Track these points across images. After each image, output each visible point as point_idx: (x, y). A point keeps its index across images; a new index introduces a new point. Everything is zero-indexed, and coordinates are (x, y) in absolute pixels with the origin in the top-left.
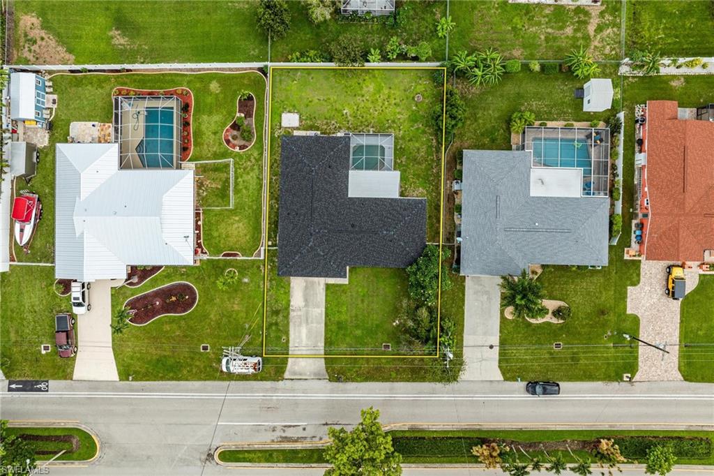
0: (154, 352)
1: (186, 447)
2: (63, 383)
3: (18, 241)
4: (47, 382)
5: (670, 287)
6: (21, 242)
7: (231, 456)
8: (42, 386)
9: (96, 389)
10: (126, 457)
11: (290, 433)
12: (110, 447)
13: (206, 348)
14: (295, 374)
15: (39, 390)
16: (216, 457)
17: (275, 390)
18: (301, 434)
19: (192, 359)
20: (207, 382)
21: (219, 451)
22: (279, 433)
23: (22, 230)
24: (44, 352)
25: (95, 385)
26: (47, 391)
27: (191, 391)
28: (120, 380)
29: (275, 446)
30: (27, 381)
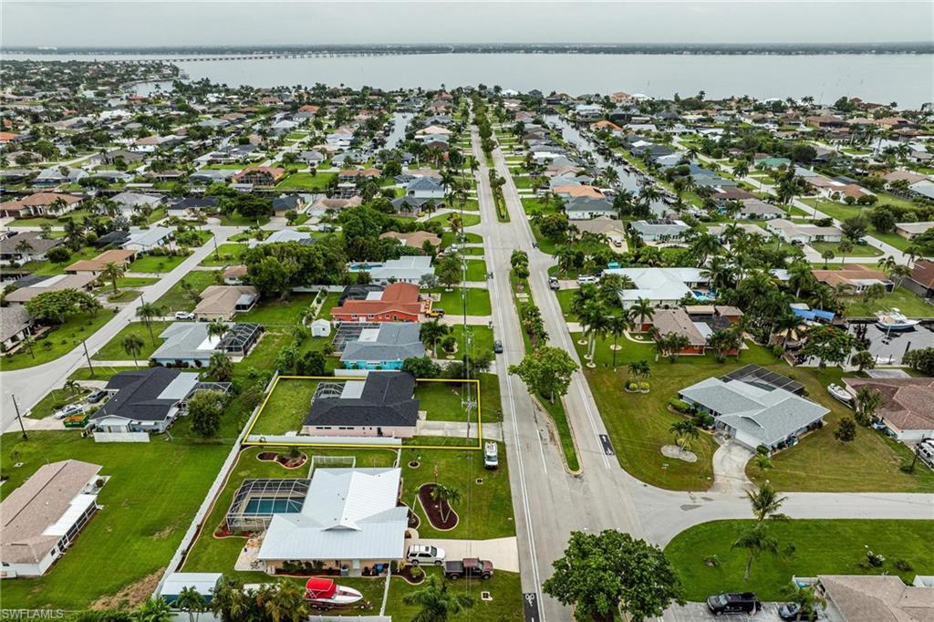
0: (485, 512)
2: (523, 580)
3: (359, 598)
4: (524, 595)
6: (359, 596)
7: (573, 464)
8: (530, 599)
9: (527, 554)
13: (480, 482)
15: (535, 601)
16: (577, 473)
17: (513, 445)
18: (547, 432)
19: (490, 489)
20: (511, 479)
21: (571, 472)
22: (549, 442)
23: (345, 593)
24: (490, 599)
25: (523, 555)
26: (535, 594)
27: (519, 490)
28: (515, 535)
29: (559, 444)
30: (526, 613)
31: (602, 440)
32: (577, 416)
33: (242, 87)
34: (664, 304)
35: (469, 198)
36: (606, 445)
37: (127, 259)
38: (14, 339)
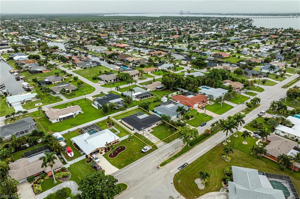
0: (124, 160)
1: (150, 170)
5: (201, 108)
9: (115, 174)
10: (136, 182)
11: (170, 154)
12: (130, 182)
13: (136, 153)
14: (159, 146)
16: (159, 167)
18: (173, 152)
19: (134, 156)
21: (159, 165)
22: (168, 155)
23: (71, 154)
28: (120, 169)
29: (170, 157)
31: (185, 164)
32: (189, 154)
33: (261, 28)
34: (296, 138)
35: (283, 76)
36: (183, 166)
37: (154, 70)
38: (111, 81)
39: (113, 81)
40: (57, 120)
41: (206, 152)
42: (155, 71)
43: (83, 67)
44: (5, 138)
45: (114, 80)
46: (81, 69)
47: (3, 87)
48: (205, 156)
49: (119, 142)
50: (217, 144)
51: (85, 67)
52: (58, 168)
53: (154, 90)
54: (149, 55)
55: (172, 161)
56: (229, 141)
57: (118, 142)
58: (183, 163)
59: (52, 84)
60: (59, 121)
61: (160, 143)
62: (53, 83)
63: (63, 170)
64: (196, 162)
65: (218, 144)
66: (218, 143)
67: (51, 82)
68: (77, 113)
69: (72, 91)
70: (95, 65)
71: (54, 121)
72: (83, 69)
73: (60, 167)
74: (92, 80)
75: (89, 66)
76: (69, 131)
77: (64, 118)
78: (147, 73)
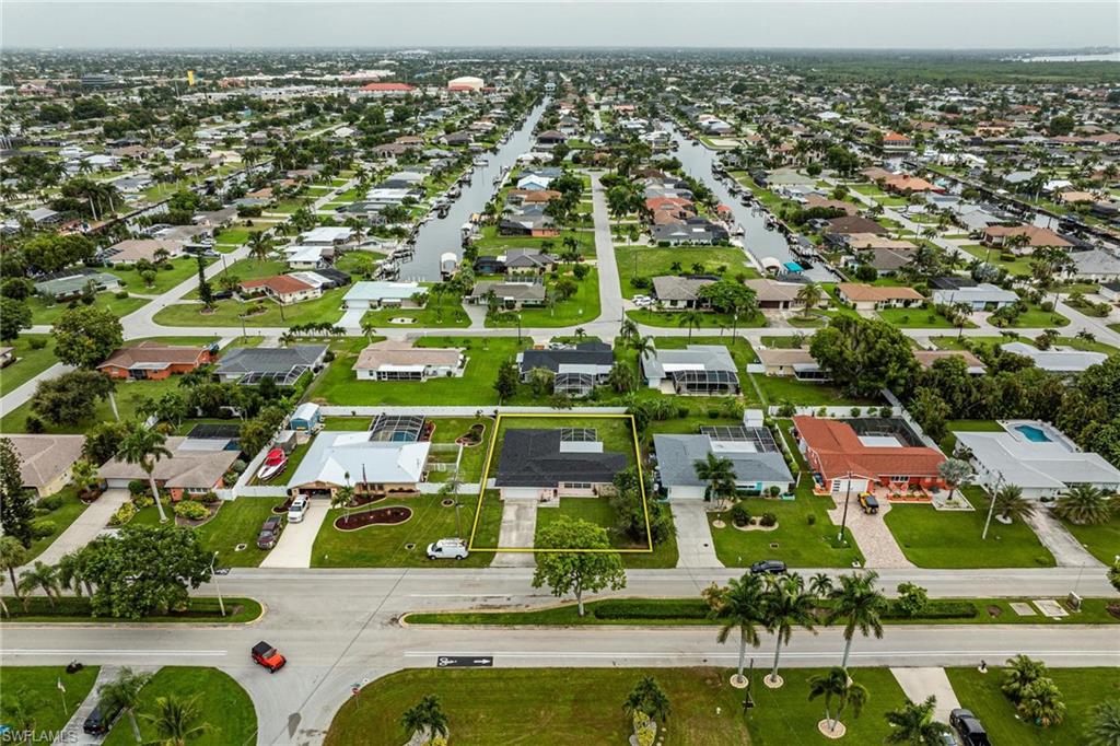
0: (356, 549)
1: (368, 614)
2: (246, 569)
7: (419, 619)
10: (292, 621)
11: (489, 602)
12: (277, 613)
13: (411, 547)
14: (502, 563)
16: (401, 620)
17: (479, 574)
18: (504, 603)
19: (395, 553)
21: (406, 616)
22: (477, 603)
28: (312, 568)
29: (472, 611)
31: (481, 658)
36: (466, 661)
37: (901, 301)
38: (674, 302)
39: (681, 305)
40: (371, 375)
41: (612, 666)
42: (899, 305)
43: (658, 241)
44: (228, 377)
45: (690, 304)
46: (650, 246)
47: (407, 255)
48: (589, 674)
49: (412, 495)
50: (704, 664)
51: (665, 240)
52: (199, 489)
53: (781, 373)
54: (975, 239)
55: (461, 626)
56: (773, 680)
57: (411, 491)
58: (480, 650)
59: (507, 273)
60: (375, 377)
61: (520, 555)
62: (510, 270)
63: (209, 501)
64: (523, 675)
65: (706, 668)
66: (713, 664)
67: (506, 268)
68: (441, 373)
69: (523, 306)
70: (705, 242)
71: (362, 375)
72: (655, 246)
73: (205, 489)
74: (631, 288)
75: (681, 241)
76: (354, 413)
77: (392, 375)
78: (855, 305)
